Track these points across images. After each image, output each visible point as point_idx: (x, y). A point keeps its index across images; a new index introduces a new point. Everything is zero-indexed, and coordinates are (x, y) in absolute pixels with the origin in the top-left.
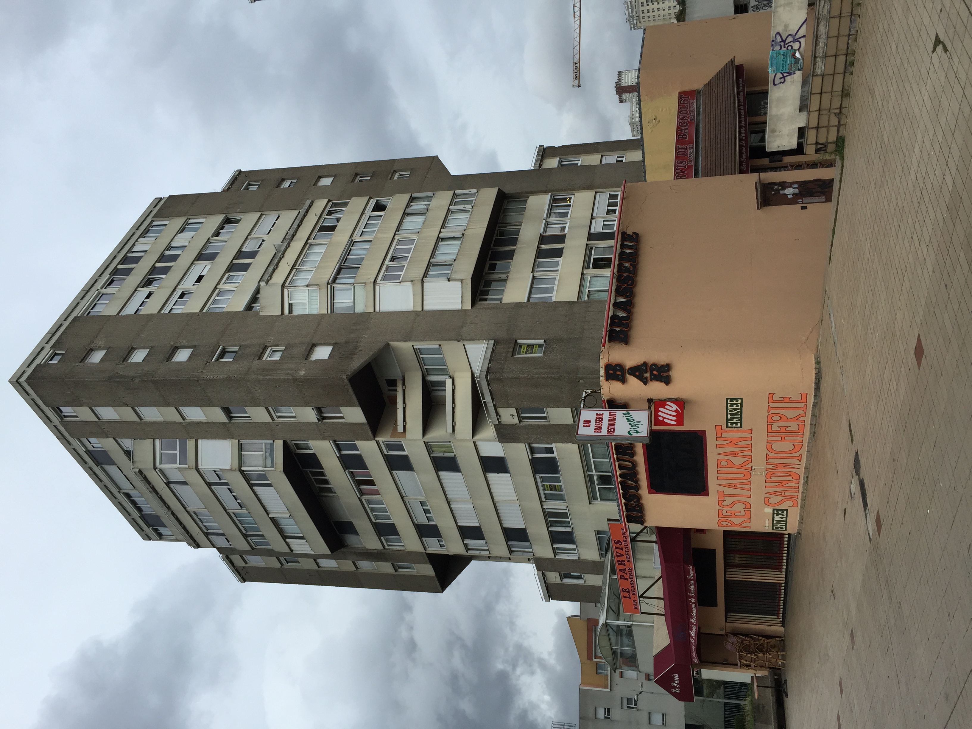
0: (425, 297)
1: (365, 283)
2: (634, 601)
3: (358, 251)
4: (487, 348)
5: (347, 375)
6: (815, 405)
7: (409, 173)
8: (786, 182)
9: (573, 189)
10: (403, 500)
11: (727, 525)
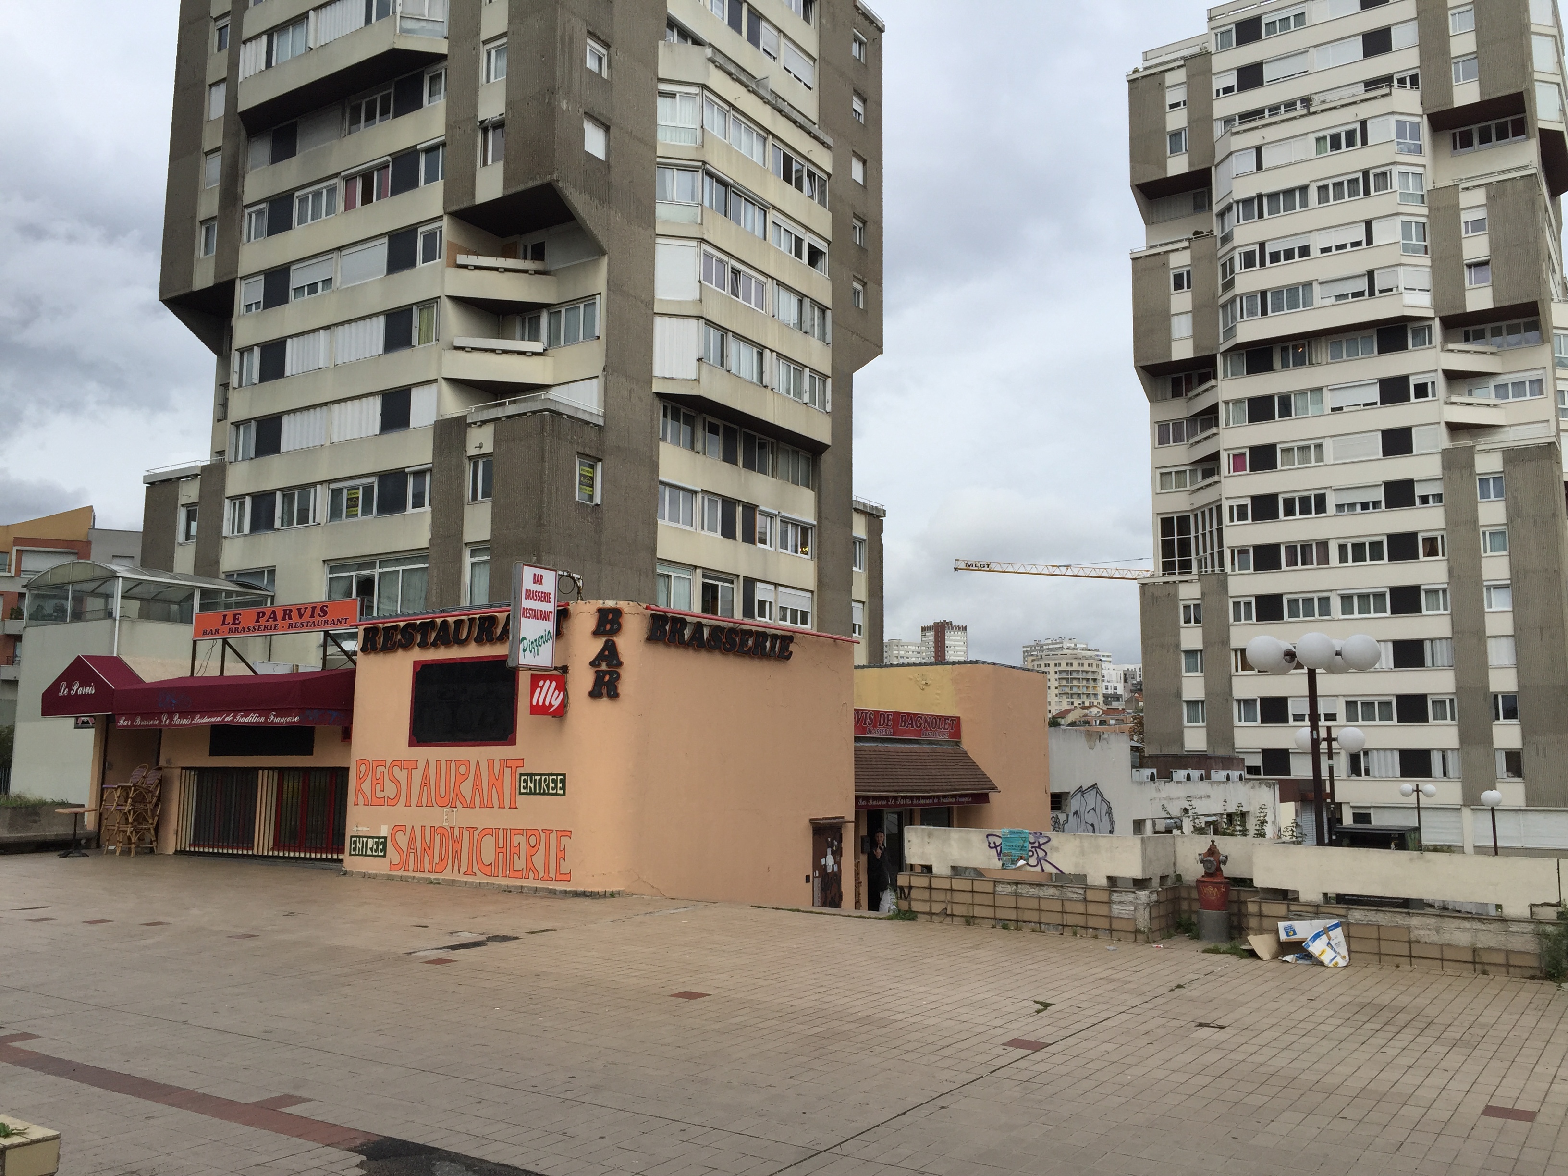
0: (674, 319)
1: (702, 224)
2: (217, 631)
3: (751, 216)
4: (591, 413)
5: (558, 181)
6: (553, 892)
7: (861, 307)
8: (841, 856)
9: (820, 557)
10: (334, 249)
11: (359, 772)
